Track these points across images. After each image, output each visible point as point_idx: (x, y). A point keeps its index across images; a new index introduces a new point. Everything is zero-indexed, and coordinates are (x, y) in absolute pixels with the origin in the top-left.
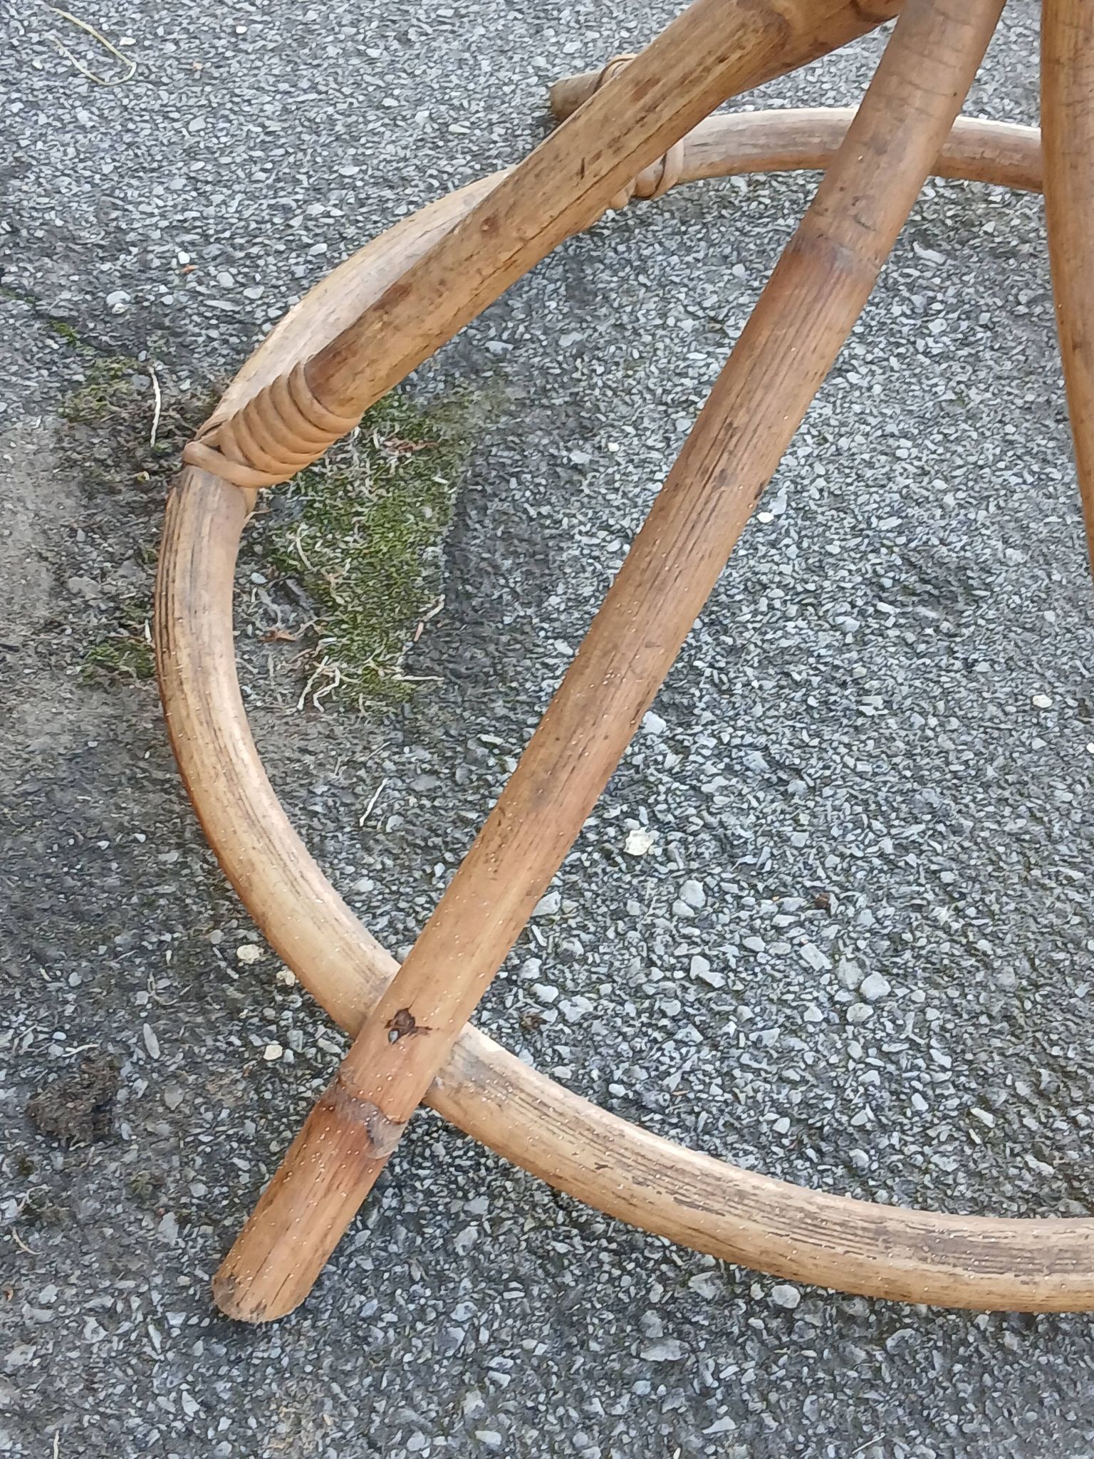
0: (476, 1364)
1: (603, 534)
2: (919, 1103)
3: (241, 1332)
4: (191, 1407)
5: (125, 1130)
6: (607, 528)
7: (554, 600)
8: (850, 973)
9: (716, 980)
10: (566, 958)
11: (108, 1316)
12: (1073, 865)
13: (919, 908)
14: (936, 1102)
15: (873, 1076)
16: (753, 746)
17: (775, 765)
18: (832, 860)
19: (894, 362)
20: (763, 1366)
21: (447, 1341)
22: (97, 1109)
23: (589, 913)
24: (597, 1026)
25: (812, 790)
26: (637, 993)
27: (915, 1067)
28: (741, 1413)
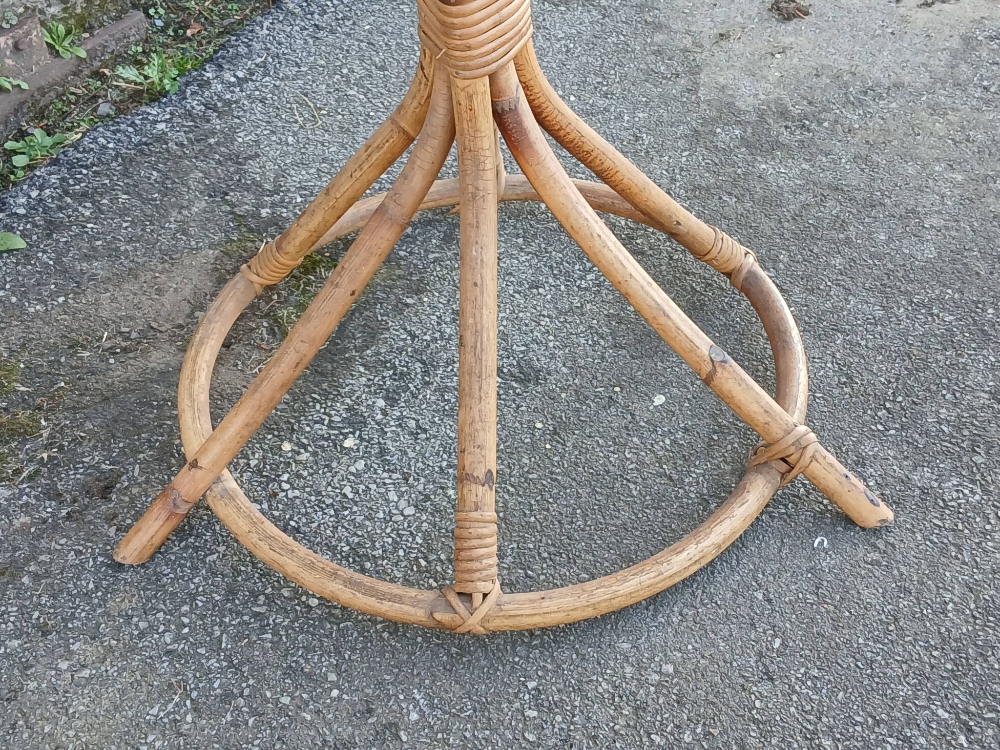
0: (193, 597)
1: (402, 331)
2: (401, 553)
3: (119, 567)
4: (91, 586)
5: (114, 497)
6: (405, 329)
7: (368, 352)
8: (402, 504)
9: (351, 496)
10: (299, 476)
11: (78, 553)
12: (513, 486)
13: (442, 488)
14: (407, 554)
15: (390, 540)
16: (414, 419)
17: (419, 427)
18: (420, 465)
19: (563, 288)
20: (292, 622)
21: (188, 587)
22: (107, 488)
23: (316, 463)
24: (298, 501)
25: (427, 439)
26: (319, 493)
27: (407, 541)
28: (275, 633)
